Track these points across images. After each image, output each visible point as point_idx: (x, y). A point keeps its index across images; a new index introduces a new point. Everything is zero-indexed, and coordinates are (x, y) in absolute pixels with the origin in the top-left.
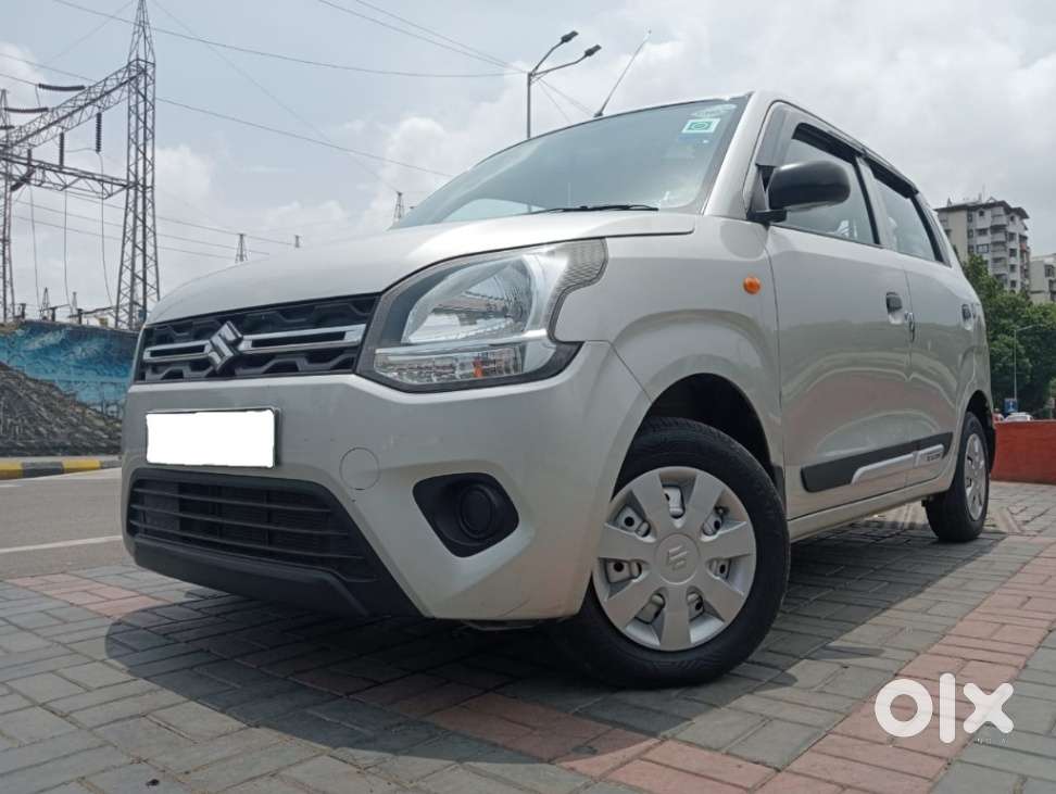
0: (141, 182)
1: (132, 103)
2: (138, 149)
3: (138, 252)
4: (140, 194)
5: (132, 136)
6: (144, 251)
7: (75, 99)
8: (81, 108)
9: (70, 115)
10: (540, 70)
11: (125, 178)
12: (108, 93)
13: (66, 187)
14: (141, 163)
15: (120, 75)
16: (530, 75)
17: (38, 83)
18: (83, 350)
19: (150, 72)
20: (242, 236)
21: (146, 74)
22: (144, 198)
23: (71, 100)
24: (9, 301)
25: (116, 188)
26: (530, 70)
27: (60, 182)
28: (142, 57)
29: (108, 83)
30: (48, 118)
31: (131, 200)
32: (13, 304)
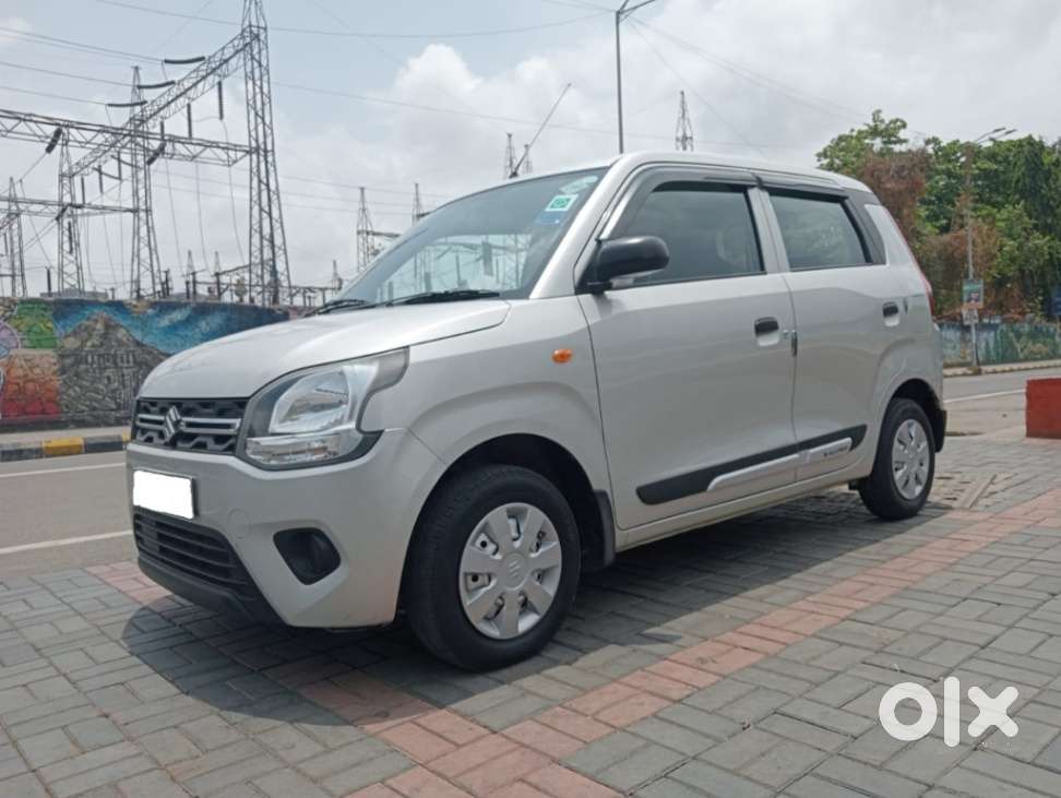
0: (262, 147)
1: (249, 69)
2: (256, 114)
3: (265, 215)
4: (262, 158)
5: (251, 102)
6: (270, 214)
7: (197, 70)
8: (204, 78)
9: (195, 85)
10: (626, 8)
11: (247, 144)
12: (226, 61)
13: (194, 157)
14: (260, 128)
15: (236, 42)
16: (618, 13)
17: (163, 58)
18: (208, 324)
19: (262, 37)
20: (362, 189)
21: (259, 40)
22: (267, 162)
23: (194, 71)
24: (155, 269)
25: (240, 154)
26: (618, 8)
27: (188, 153)
28: (254, 23)
29: (226, 51)
30: (175, 91)
31: (254, 164)
32: (159, 271)
